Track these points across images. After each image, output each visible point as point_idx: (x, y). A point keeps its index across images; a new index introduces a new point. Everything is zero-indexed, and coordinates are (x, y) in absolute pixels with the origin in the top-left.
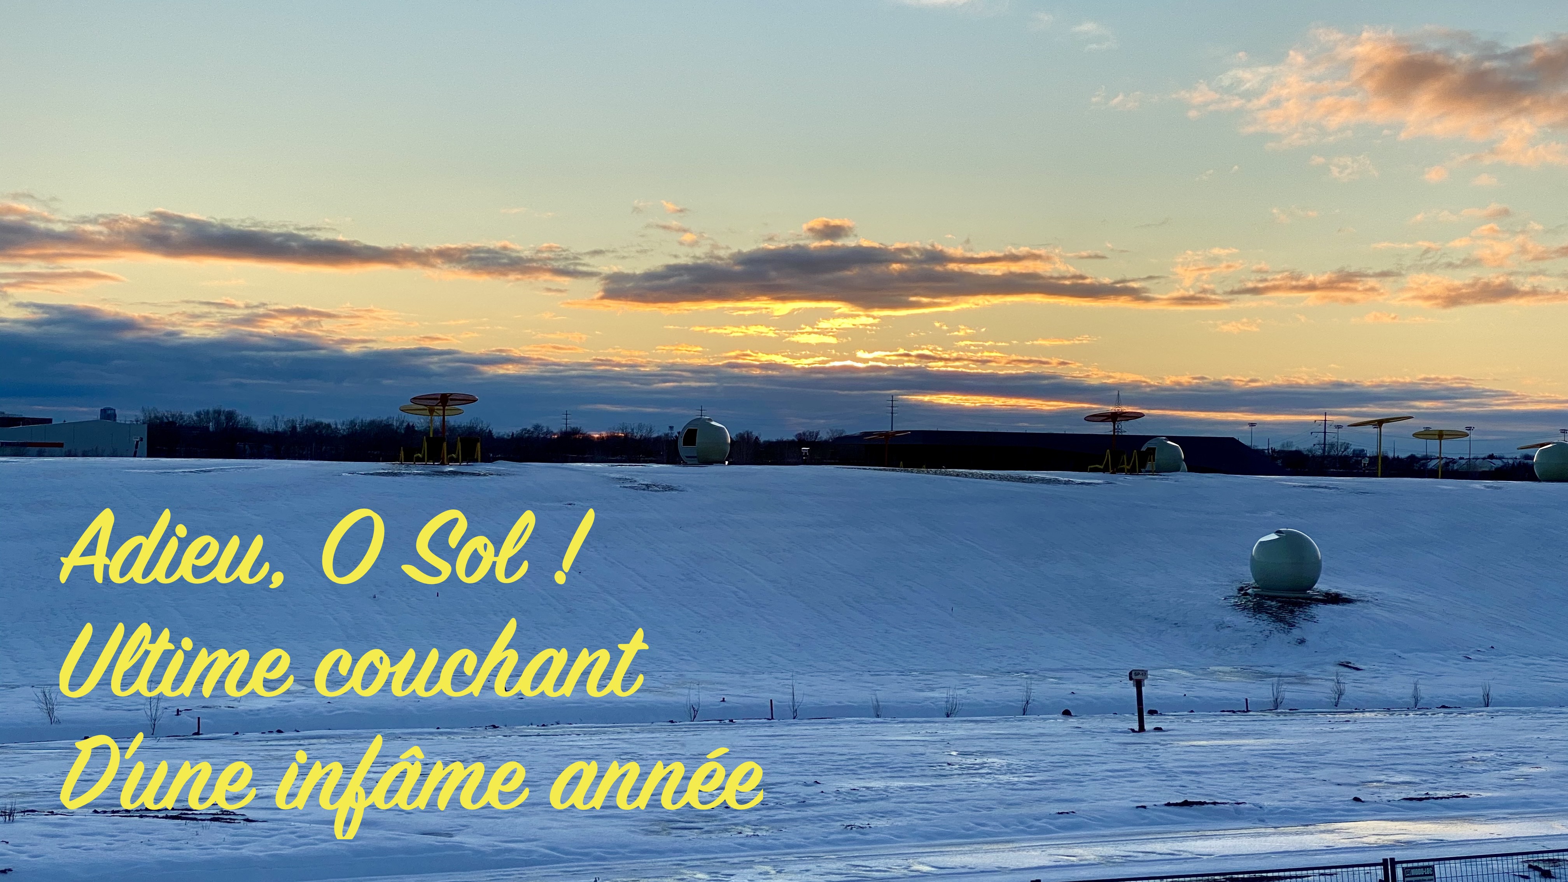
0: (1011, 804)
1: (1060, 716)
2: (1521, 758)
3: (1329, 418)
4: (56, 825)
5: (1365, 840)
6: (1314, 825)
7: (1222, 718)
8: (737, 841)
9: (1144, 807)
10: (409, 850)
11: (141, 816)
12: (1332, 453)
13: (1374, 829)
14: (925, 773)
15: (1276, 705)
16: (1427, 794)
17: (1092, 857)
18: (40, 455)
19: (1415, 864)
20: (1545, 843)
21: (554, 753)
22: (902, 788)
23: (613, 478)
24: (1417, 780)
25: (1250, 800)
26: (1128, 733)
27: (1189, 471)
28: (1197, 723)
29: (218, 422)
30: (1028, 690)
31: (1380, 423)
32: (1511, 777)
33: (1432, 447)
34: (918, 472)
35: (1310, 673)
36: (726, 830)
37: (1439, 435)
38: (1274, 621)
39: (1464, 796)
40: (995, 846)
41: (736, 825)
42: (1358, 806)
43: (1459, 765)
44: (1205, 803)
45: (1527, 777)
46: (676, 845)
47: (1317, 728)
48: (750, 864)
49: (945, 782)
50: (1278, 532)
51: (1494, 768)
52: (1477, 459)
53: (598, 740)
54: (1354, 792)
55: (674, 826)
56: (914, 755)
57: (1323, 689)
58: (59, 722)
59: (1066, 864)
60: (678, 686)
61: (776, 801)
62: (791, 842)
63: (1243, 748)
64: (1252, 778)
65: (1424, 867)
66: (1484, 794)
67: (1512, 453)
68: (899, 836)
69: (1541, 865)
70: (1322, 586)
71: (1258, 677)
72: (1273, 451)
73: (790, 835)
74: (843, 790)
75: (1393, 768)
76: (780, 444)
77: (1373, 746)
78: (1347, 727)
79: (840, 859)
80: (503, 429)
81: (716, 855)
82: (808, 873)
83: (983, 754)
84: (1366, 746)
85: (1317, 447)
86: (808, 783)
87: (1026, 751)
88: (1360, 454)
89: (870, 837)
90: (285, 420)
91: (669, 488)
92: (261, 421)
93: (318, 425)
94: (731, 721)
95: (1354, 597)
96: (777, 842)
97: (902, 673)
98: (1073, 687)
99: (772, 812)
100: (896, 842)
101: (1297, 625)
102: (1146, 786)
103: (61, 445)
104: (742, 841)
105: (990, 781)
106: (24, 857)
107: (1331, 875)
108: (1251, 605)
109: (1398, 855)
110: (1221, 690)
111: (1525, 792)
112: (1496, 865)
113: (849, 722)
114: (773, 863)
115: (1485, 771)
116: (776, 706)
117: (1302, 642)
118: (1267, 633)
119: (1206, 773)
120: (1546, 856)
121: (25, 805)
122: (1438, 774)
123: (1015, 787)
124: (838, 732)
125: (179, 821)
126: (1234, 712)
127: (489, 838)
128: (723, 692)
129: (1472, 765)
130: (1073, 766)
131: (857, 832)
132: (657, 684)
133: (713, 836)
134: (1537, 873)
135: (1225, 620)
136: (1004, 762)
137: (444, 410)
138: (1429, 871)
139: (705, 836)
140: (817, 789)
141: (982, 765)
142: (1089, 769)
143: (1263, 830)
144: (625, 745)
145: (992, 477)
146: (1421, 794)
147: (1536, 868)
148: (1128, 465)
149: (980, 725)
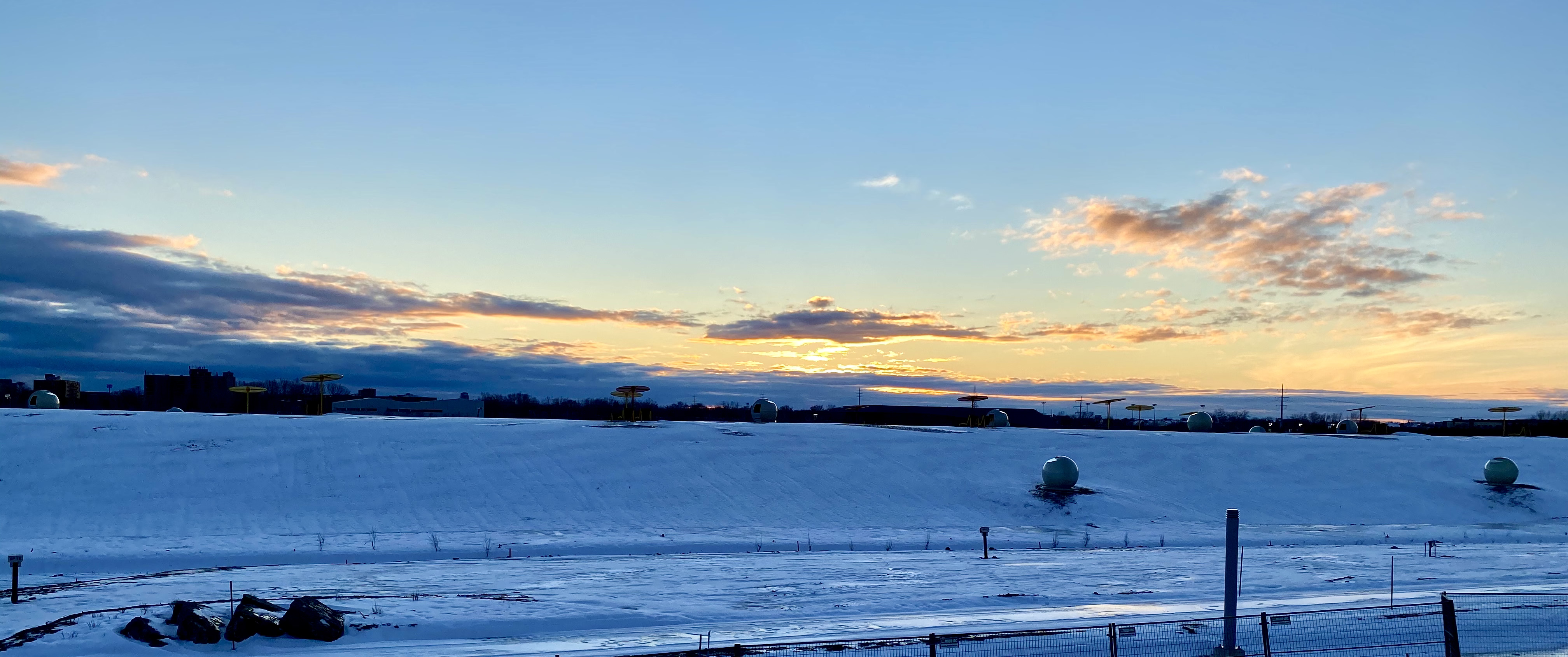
0: (919, 595)
1: (944, 550)
2: (1180, 573)
3: (1083, 399)
4: (439, 602)
5: (1099, 614)
6: (1074, 606)
7: (1028, 552)
8: (781, 613)
9: (987, 597)
10: (615, 616)
11: (481, 598)
12: (1084, 417)
13: (1104, 608)
14: (875, 579)
15: (1055, 545)
16: (1131, 591)
17: (961, 622)
18: (431, 416)
19: (1125, 627)
20: (1191, 616)
21: (689, 568)
22: (864, 586)
23: (718, 429)
24: (1126, 584)
25: (1042, 594)
26: (980, 559)
27: (1011, 426)
28: (1014, 555)
29: (519, 400)
30: (928, 537)
31: (1109, 402)
32: (1174, 582)
33: (1135, 414)
34: (873, 427)
35: (1072, 529)
36: (775, 607)
37: (1139, 408)
38: (1054, 503)
39: (1150, 592)
40: (911, 616)
41: (780, 604)
42: (1096, 597)
43: (1148, 576)
44: (1018, 595)
45: (1182, 582)
46: (750, 615)
47: (1076, 557)
48: (787, 624)
49: (885, 583)
50: (1056, 458)
51: (1166, 578)
52: (1159, 420)
53: (710, 561)
54: (1095, 590)
55: (749, 605)
56: (870, 570)
57: (1079, 538)
58: (440, 550)
59: (947, 625)
60: (751, 534)
61: (800, 592)
62: (808, 613)
63: (1038, 567)
64: (1042, 582)
65: (1130, 628)
66: (1160, 591)
67: (1176, 417)
68: (861, 611)
69: (1190, 627)
70: (1079, 485)
71: (1046, 531)
72: (1054, 416)
73: (807, 610)
74: (834, 587)
75: (1114, 577)
76: (803, 412)
77: (1104, 567)
78: (1092, 557)
79: (832, 622)
80: (663, 403)
81: (770, 620)
82: (816, 629)
83: (905, 569)
84: (1100, 566)
85: (1077, 414)
86: (816, 583)
87: (927, 568)
88: (1099, 417)
89: (849, 611)
90: (553, 399)
91: (747, 434)
92: (541, 399)
93: (570, 401)
94: (778, 552)
95: (1095, 490)
96: (801, 613)
97: (864, 528)
98: (952, 536)
99: (799, 598)
100: (861, 614)
101: (1066, 505)
102: (987, 586)
103: (441, 411)
104: (783, 613)
105: (909, 583)
106: (423, 618)
107: (1082, 631)
108: (1042, 494)
109: (1116, 621)
110: (1026, 538)
111: (1180, 590)
112: (1166, 627)
113: (837, 553)
114: (799, 624)
115: (1161, 579)
116: (800, 544)
117: (1068, 513)
118: (1050, 509)
119: (1018, 580)
120: (1192, 623)
121: (423, 592)
122: (1137, 581)
123: (921, 586)
124: (832, 558)
125: (500, 601)
126: (1033, 549)
127: (656, 610)
128: (774, 537)
129: (1155, 576)
130: (951, 576)
131: (841, 609)
132: (740, 533)
133: (768, 610)
134: (1187, 631)
135: (1029, 502)
136: (916, 574)
137: (633, 394)
138: (1132, 630)
139: (764, 610)
140: (821, 586)
141: (905, 575)
142: (959, 577)
143: (1048, 609)
144: (724, 564)
145: (910, 429)
146: (1128, 591)
147: (1187, 629)
148: (980, 423)
149: (904, 555)
